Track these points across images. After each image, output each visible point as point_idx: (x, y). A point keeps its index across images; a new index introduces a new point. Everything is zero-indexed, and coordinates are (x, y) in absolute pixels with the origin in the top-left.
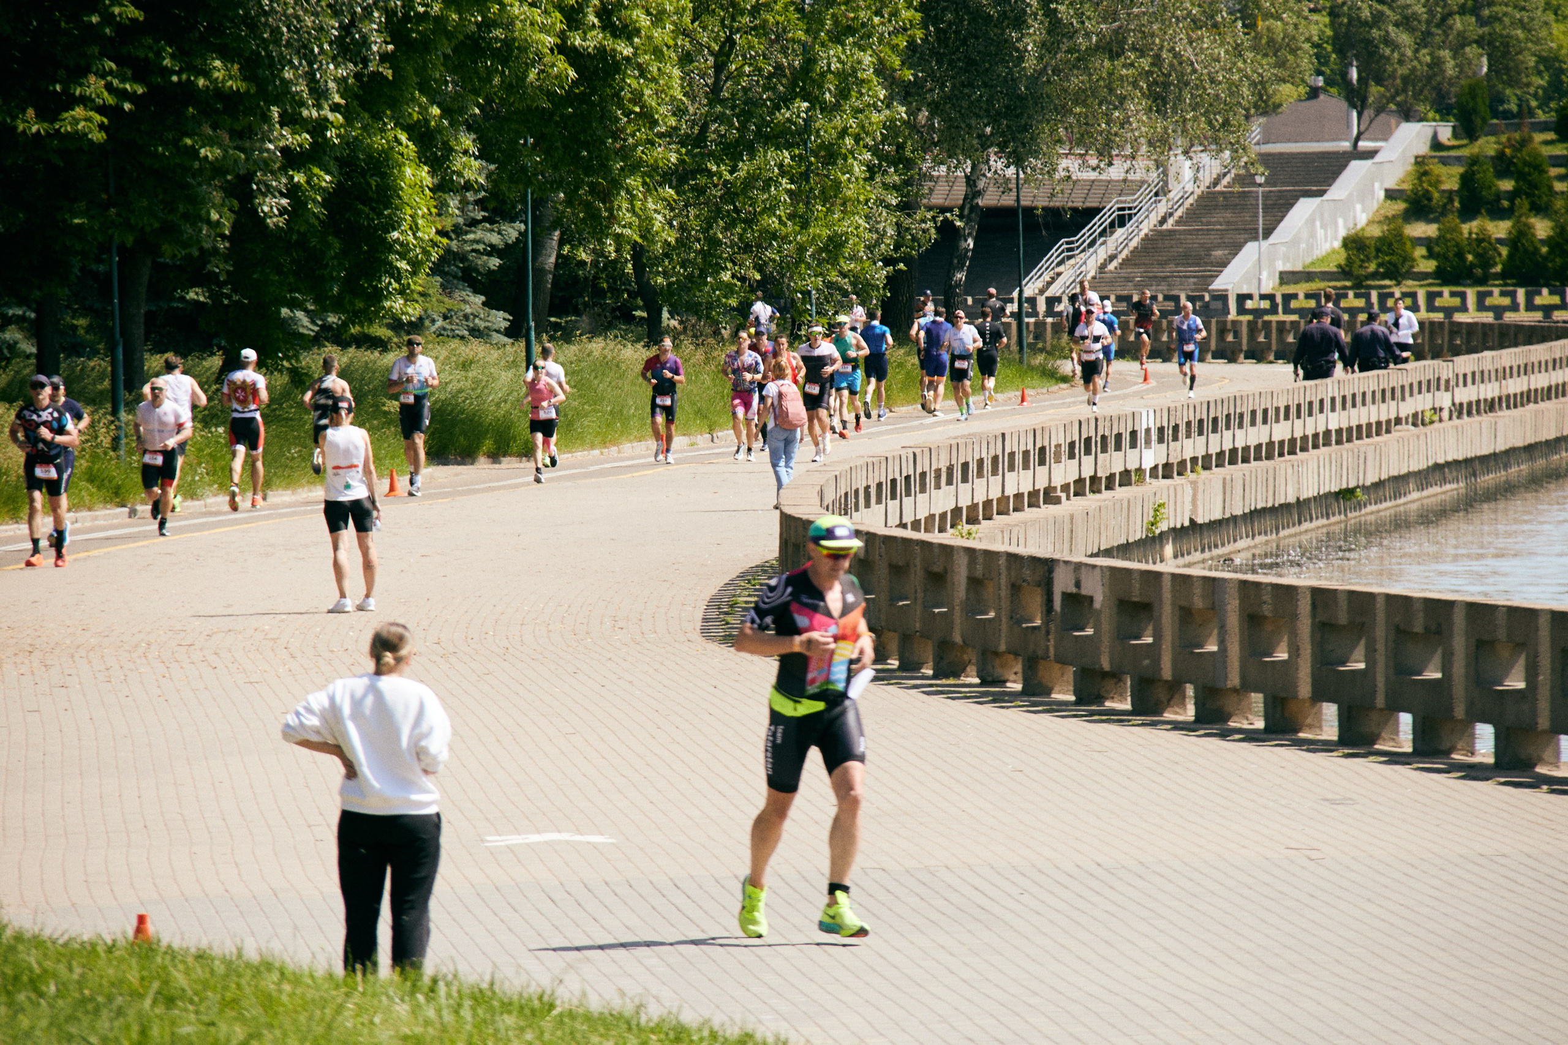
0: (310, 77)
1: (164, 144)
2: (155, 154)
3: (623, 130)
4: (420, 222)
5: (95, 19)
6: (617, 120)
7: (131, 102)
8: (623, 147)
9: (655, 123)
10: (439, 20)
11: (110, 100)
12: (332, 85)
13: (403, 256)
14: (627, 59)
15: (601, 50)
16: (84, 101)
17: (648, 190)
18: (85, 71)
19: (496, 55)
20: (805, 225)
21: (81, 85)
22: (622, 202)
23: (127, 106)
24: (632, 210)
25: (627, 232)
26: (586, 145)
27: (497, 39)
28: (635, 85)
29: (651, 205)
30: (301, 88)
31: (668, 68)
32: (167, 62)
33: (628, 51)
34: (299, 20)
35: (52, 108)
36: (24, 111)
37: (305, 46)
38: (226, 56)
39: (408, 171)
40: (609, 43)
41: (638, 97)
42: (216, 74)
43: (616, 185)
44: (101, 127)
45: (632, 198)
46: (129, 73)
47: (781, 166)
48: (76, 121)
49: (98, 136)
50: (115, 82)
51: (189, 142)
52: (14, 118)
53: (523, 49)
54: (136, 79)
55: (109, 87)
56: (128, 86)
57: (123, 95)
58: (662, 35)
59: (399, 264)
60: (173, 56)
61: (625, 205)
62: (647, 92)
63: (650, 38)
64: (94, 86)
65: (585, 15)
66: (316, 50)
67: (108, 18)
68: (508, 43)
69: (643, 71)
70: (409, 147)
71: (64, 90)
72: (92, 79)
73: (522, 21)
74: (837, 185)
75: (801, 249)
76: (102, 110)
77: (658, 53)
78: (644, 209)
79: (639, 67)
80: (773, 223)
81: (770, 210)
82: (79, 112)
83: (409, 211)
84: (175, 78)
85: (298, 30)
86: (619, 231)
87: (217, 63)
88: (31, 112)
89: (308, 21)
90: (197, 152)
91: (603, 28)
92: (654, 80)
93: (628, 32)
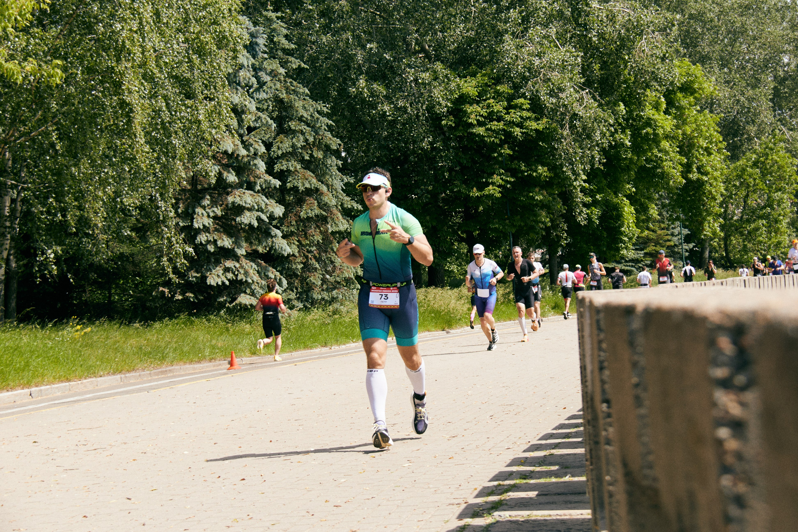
0: (573, 169)
1: (524, 197)
2: (520, 201)
3: (706, 203)
4: (630, 225)
5: (496, 155)
6: (704, 201)
7: (510, 184)
8: (706, 209)
9: (716, 200)
10: (631, 159)
11: (503, 183)
12: (580, 172)
13: (626, 236)
14: (706, 181)
15: (698, 179)
16: (493, 184)
17: (715, 220)
18: (493, 174)
19: (659, 177)
20: (770, 239)
21: (492, 178)
22: (706, 224)
23: (508, 186)
24: (709, 227)
25: (708, 233)
26: (694, 209)
27: (659, 172)
28: (709, 189)
29: (716, 225)
30: (569, 173)
31: (719, 184)
32: (523, 168)
33: (706, 179)
34: (568, 151)
35: (482, 187)
36: (473, 189)
37: (570, 159)
38: (543, 165)
39: (626, 209)
40: (700, 176)
41: (710, 192)
42: (539, 171)
43: (704, 219)
44: (500, 192)
45: (709, 223)
46: (509, 174)
47: (763, 224)
48: (490, 190)
49: (499, 195)
50: (504, 177)
51: (531, 194)
52: (469, 192)
53: (668, 175)
54: (512, 176)
55: (502, 179)
56: (508, 179)
57: (507, 182)
58: (717, 174)
59: (624, 239)
60: (525, 166)
61: (707, 225)
62: (713, 190)
63: (712, 175)
64: (496, 179)
65: (693, 169)
66: (574, 160)
67: (500, 155)
68: (663, 173)
69: (711, 185)
70: (627, 202)
71: (486, 181)
72: (495, 176)
73: (667, 166)
74: (778, 228)
75: (770, 245)
76: (499, 186)
77: (715, 179)
78: (713, 226)
79: (710, 183)
80: (761, 239)
81: (760, 236)
82: (491, 187)
83: (626, 221)
84: (526, 174)
85: (567, 154)
86: (705, 233)
87: (540, 167)
88: (475, 189)
89: (571, 150)
90: (534, 198)
91: (698, 173)
92: (714, 187)
93: (706, 174)
